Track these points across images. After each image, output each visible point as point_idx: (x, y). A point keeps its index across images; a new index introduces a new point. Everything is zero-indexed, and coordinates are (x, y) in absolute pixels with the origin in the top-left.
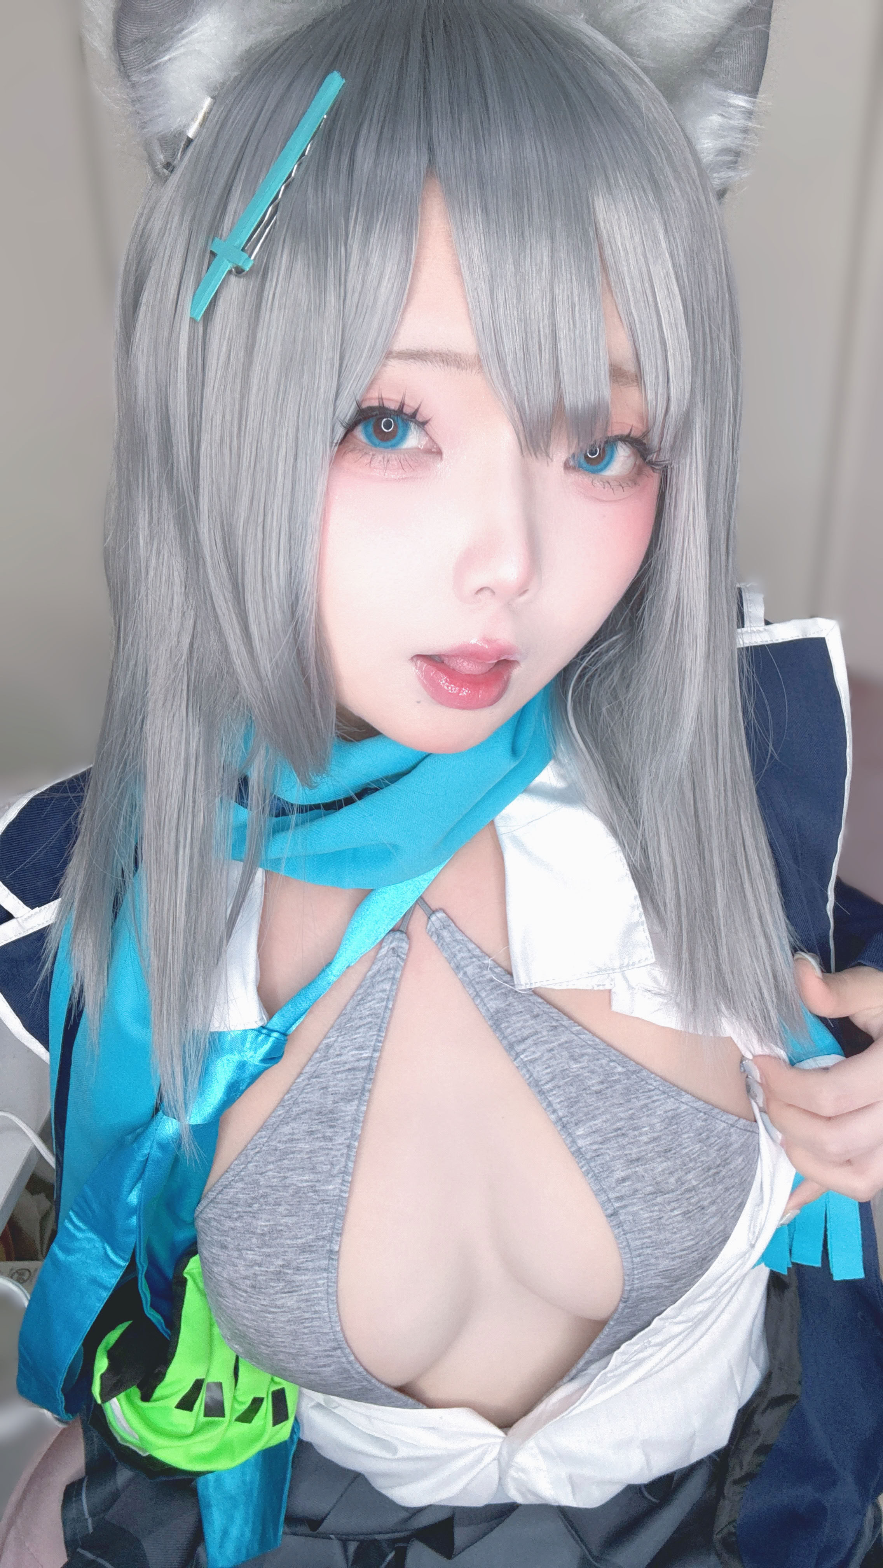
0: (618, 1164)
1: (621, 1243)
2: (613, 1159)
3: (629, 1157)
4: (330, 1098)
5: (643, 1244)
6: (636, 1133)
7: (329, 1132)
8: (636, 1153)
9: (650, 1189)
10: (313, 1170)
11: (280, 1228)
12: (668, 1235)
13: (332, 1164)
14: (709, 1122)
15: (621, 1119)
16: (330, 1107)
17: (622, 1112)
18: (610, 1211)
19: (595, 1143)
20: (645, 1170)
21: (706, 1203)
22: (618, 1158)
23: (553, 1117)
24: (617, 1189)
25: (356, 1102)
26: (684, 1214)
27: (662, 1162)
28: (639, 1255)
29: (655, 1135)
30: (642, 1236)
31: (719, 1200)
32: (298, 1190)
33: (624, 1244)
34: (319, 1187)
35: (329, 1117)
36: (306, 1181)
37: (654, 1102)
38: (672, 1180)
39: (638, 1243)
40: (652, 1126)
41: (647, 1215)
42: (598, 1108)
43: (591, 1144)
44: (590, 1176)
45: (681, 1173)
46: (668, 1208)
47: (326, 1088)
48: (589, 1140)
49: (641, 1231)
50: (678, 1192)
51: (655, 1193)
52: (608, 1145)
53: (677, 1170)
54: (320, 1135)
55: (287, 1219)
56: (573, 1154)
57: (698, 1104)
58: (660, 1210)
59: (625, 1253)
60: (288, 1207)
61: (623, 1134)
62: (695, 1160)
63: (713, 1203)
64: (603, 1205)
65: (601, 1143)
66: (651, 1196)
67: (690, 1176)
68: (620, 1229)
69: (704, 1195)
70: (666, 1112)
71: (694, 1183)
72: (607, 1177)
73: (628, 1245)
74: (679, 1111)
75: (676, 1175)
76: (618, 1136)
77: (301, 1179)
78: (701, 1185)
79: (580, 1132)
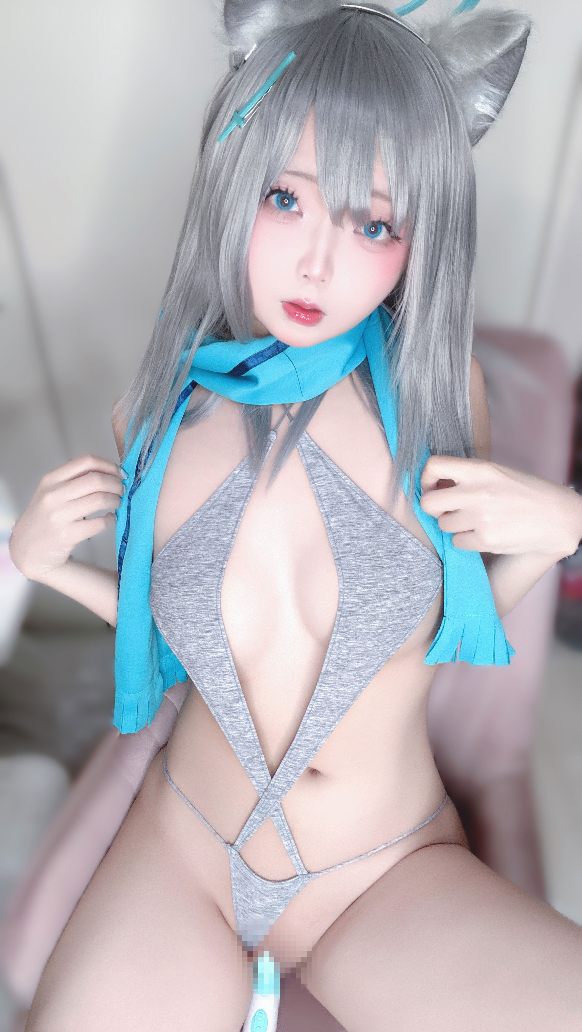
0: (346, 537)
1: (339, 574)
2: (345, 534)
3: (352, 535)
5: (350, 577)
6: (359, 526)
7: (228, 515)
8: (357, 534)
9: (358, 551)
10: (219, 531)
11: (199, 556)
12: (362, 574)
13: (228, 529)
15: (354, 518)
17: (355, 515)
18: (337, 557)
19: (338, 526)
20: (358, 543)
21: (385, 566)
22: (348, 534)
23: (322, 511)
24: (343, 548)
25: (243, 502)
26: (372, 566)
27: (367, 541)
28: (347, 582)
29: (368, 529)
30: (350, 572)
31: (392, 568)
32: (210, 539)
33: (341, 574)
34: (220, 538)
36: (215, 536)
37: (371, 515)
38: (370, 550)
39: (347, 575)
40: (367, 525)
41: (354, 563)
42: (344, 512)
43: (336, 526)
44: (332, 539)
46: (365, 562)
48: (336, 524)
49: (350, 570)
50: (371, 556)
51: (360, 554)
52: (344, 529)
53: (374, 547)
56: (326, 528)
58: (360, 562)
59: (341, 579)
60: (204, 547)
61: (352, 525)
62: (384, 545)
63: (389, 568)
64: (334, 554)
65: (341, 526)
66: (358, 555)
67: (379, 551)
68: (340, 567)
69: (385, 562)
70: (376, 521)
71: (381, 555)
72: (340, 542)
73: (343, 576)
74: (383, 522)
75: (373, 549)
76: (350, 525)
77: (212, 535)
78: (384, 557)
79: (333, 520)
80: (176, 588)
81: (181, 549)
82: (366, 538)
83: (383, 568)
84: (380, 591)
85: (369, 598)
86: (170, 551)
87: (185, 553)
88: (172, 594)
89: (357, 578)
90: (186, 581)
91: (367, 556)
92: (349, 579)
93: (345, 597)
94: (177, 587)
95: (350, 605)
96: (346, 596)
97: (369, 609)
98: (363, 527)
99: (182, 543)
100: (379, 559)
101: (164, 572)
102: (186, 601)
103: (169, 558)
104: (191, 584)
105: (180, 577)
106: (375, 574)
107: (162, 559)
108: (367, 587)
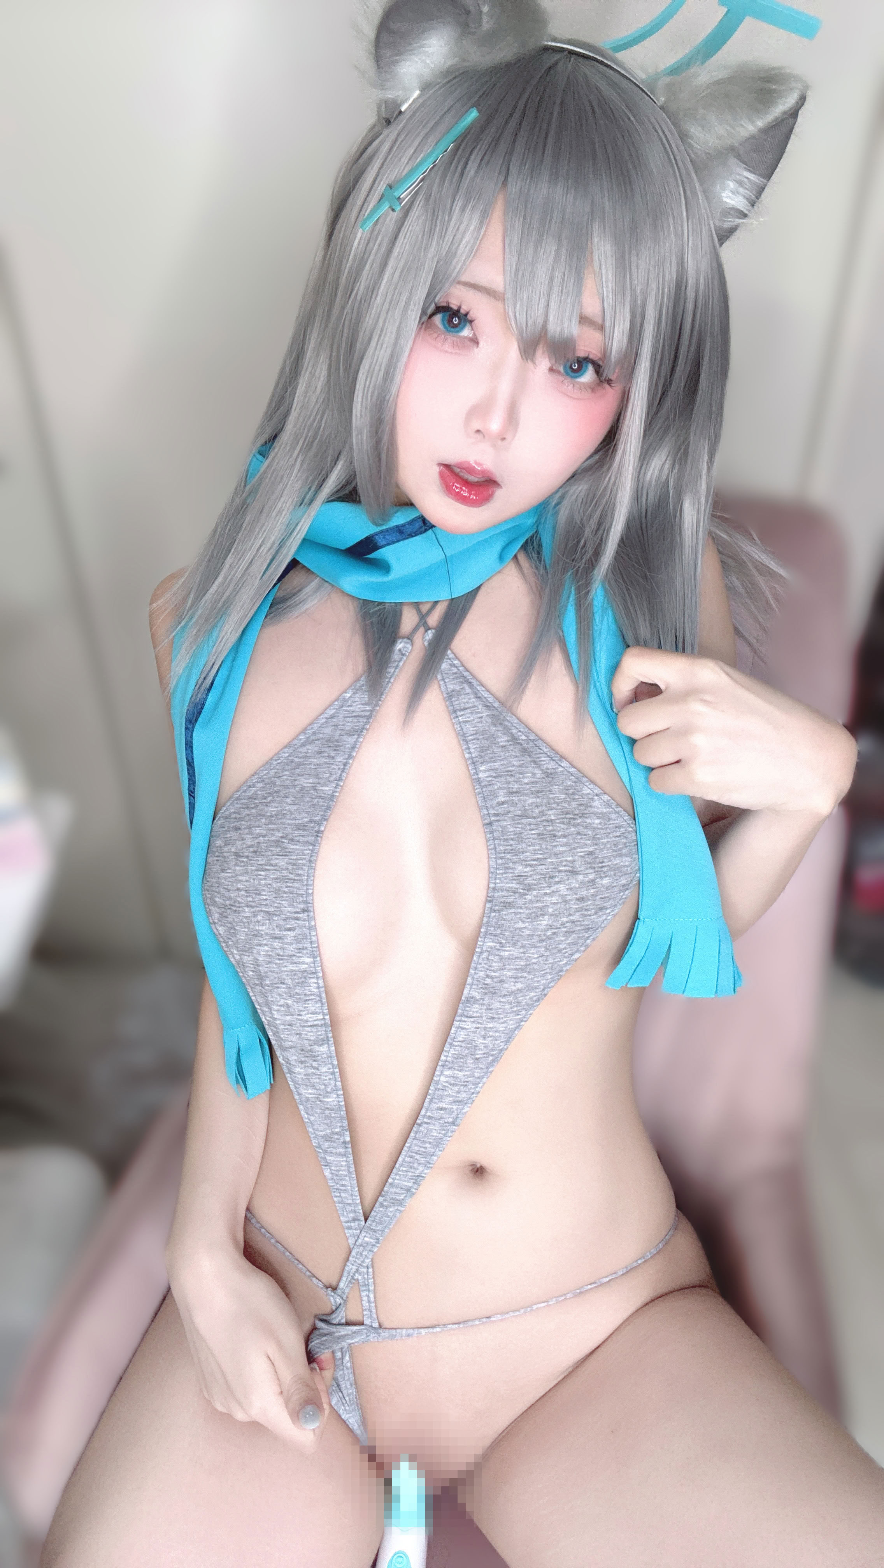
0: (502, 793)
1: (490, 845)
2: (500, 789)
3: (511, 790)
4: (338, 732)
5: (506, 850)
6: (521, 776)
7: (333, 754)
8: (517, 788)
9: (519, 812)
10: (317, 776)
11: (285, 812)
12: (524, 845)
13: (330, 774)
14: (578, 785)
16: (337, 738)
17: (516, 761)
18: (487, 821)
19: (490, 777)
20: (519, 801)
21: (559, 834)
22: (504, 788)
23: (467, 755)
24: (496, 808)
26: (539, 834)
27: (533, 798)
28: (502, 858)
29: (534, 780)
30: (505, 843)
31: (570, 837)
32: (303, 788)
33: (492, 846)
34: (319, 787)
35: (334, 744)
36: (310, 783)
37: (540, 761)
38: (537, 811)
39: (501, 848)
40: (534, 774)
41: (512, 829)
42: (500, 756)
43: (487, 777)
44: (480, 796)
45: (544, 808)
46: (529, 828)
47: (336, 725)
48: (487, 774)
49: (505, 840)
50: (539, 820)
51: (521, 816)
52: (499, 780)
53: (542, 805)
54: (326, 755)
55: (290, 807)
56: (472, 780)
57: (573, 770)
58: (522, 828)
59: (492, 854)
60: (293, 799)
61: (511, 775)
62: (558, 804)
63: (565, 836)
64: (482, 817)
65: (494, 778)
66: (518, 818)
67: (550, 812)
68: (491, 835)
69: (559, 829)
71: (553, 817)
72: (492, 799)
73: (495, 848)
74: (557, 770)
75: (540, 809)
76: (507, 775)
77: (306, 782)
78: (557, 821)
79: (483, 768)
80: (245, 860)
81: (257, 801)
82: (532, 794)
83: (555, 836)
84: (550, 870)
85: (534, 882)
86: (239, 806)
87: (262, 807)
88: (238, 868)
89: (516, 852)
90: (262, 849)
91: (533, 820)
92: (504, 853)
93: (498, 881)
94: (247, 857)
95: (504, 893)
96: (500, 879)
97: (533, 898)
98: (528, 777)
99: (259, 792)
100: (550, 824)
101: (228, 836)
102: (261, 879)
103: (238, 816)
104: (270, 853)
105: (253, 843)
106: (544, 846)
107: (226, 818)
108: (531, 866)
